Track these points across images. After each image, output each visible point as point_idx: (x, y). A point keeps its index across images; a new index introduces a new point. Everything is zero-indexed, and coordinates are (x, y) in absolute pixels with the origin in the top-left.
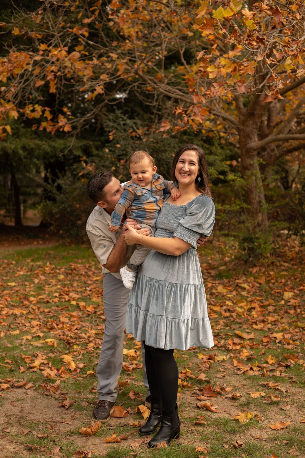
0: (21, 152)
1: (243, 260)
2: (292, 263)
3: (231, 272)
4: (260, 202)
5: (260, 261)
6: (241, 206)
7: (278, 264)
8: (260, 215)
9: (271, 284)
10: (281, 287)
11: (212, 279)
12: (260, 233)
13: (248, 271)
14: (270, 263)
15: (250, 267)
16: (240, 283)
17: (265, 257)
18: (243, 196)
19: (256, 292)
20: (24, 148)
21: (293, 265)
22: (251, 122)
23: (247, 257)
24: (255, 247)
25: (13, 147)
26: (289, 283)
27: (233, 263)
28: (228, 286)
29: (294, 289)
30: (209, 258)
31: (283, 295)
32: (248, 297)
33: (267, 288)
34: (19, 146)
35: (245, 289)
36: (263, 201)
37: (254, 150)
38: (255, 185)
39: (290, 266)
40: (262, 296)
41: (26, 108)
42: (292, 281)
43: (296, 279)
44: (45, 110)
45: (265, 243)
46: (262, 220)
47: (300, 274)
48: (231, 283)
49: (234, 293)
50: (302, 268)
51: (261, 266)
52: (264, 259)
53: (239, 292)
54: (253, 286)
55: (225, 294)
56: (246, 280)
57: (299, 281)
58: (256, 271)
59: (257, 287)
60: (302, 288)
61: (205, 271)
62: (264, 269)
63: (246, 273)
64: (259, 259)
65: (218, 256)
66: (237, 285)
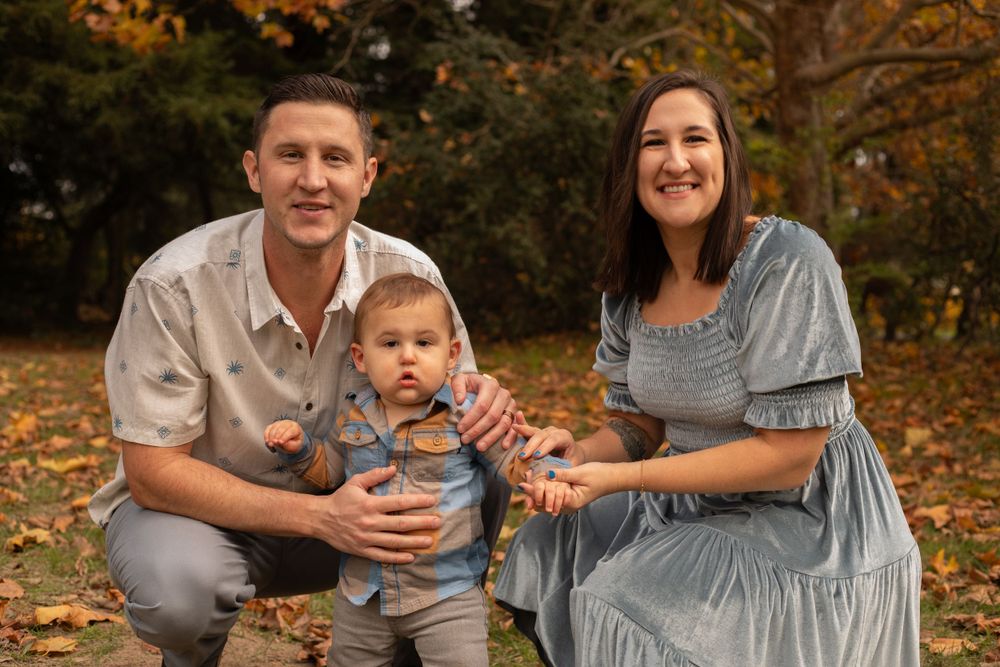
2: (909, 367)
10: (894, 417)
21: (912, 372)
22: (806, 13)
26: (914, 407)
29: (930, 422)
31: (903, 435)
34: (220, 111)
36: (832, 215)
38: (814, 174)
39: (907, 374)
42: (919, 403)
43: (928, 401)
47: (938, 390)
50: (941, 380)
57: (940, 405)
60: (950, 419)
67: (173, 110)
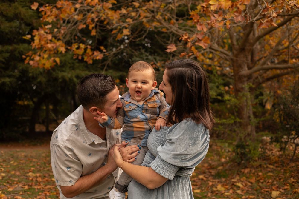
0: (75, 79)
1: (236, 162)
2: (276, 165)
3: (227, 172)
4: (249, 117)
5: (251, 163)
6: (235, 120)
7: (265, 166)
8: (249, 127)
9: (260, 184)
10: (269, 186)
11: (212, 177)
12: (250, 141)
13: (241, 172)
14: (258, 165)
15: (242, 169)
16: (235, 182)
17: (254, 160)
18: (237, 112)
19: (248, 190)
20: (77, 77)
21: (277, 167)
22: (242, 55)
23: (240, 160)
24: (246, 153)
25: (69, 75)
26: (275, 183)
27: (229, 164)
28: (226, 185)
29: (280, 188)
30: (209, 159)
31: (271, 193)
32: (242, 195)
33: (258, 187)
34: (74, 76)
35: (239, 187)
36: (252, 116)
37: (245, 77)
38: (245, 103)
39: (274, 168)
40: (254, 194)
41: (73, 46)
42: (277, 181)
43: (280, 179)
44: (87, 48)
45: (254, 149)
46: (251, 131)
47: (283, 175)
48: (228, 182)
49: (231, 191)
50: (284, 170)
51: (251, 168)
52: (253, 162)
53: (234, 190)
54: (246, 185)
55: (223, 192)
56: (240, 179)
57: (283, 181)
58: (248, 172)
59: (250, 186)
60: (286, 187)
61: (207, 171)
62: (253, 171)
63: (239, 173)
64: (250, 162)
65: (216, 158)
66: (233, 184)
67: (60, 76)
